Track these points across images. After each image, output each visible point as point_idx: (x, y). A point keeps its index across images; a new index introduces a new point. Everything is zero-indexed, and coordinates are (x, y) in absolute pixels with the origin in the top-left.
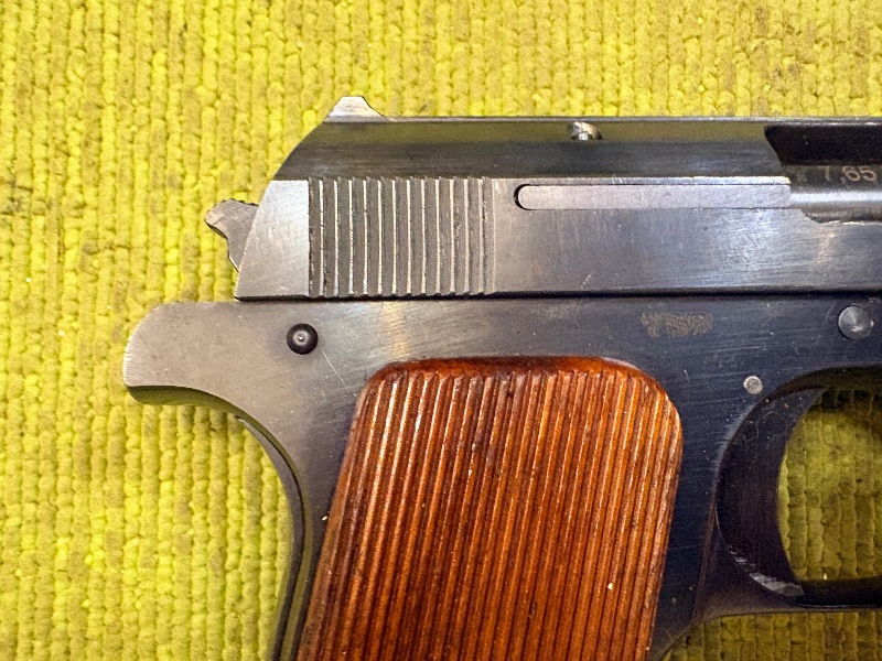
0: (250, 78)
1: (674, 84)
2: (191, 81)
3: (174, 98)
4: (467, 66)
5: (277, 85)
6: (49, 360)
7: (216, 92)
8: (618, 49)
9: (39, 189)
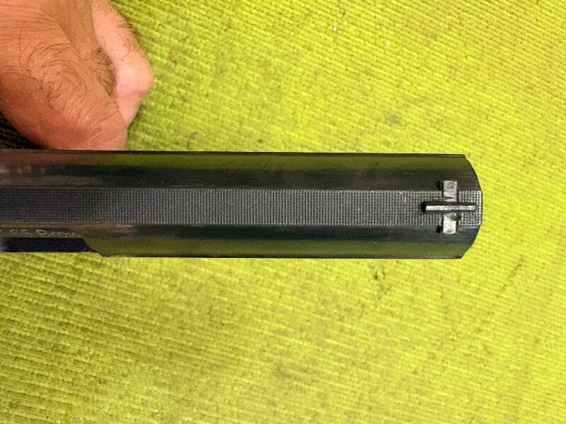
9: (384, 296)
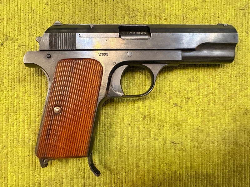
0: (45, 18)
1: (114, 19)
2: (35, 18)
3: (32, 21)
4: (81, 16)
5: (49, 19)
6: (13, 64)
7: (39, 20)
8: (105, 13)
9: (11, 36)
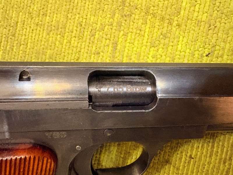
0: (10, 4)
1: (100, 16)
4: (55, 6)
5: (15, 6)
8: (89, 5)
